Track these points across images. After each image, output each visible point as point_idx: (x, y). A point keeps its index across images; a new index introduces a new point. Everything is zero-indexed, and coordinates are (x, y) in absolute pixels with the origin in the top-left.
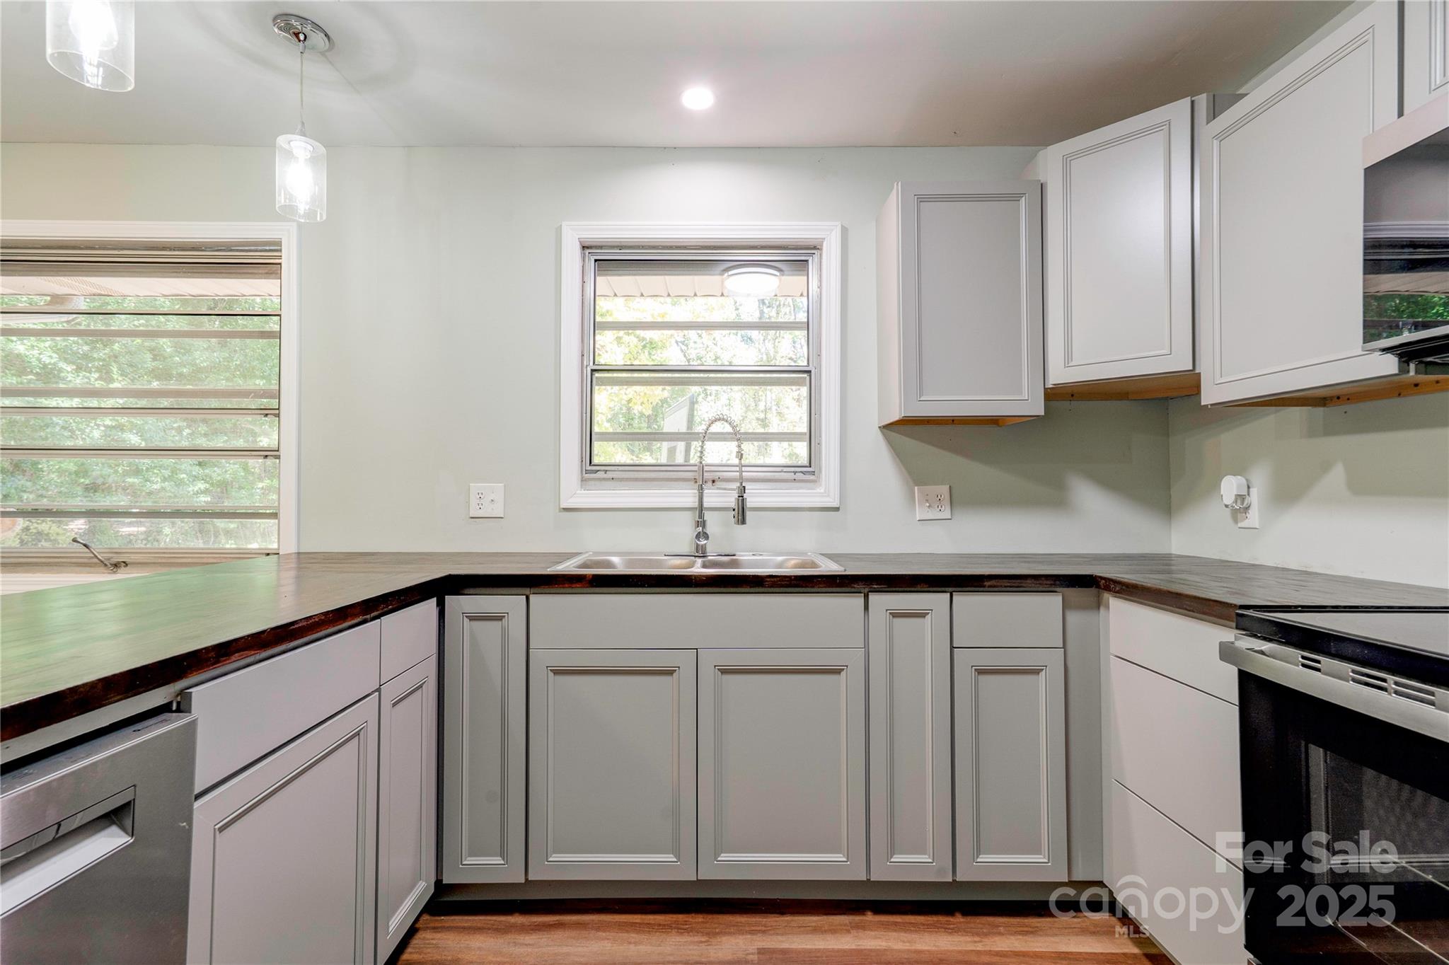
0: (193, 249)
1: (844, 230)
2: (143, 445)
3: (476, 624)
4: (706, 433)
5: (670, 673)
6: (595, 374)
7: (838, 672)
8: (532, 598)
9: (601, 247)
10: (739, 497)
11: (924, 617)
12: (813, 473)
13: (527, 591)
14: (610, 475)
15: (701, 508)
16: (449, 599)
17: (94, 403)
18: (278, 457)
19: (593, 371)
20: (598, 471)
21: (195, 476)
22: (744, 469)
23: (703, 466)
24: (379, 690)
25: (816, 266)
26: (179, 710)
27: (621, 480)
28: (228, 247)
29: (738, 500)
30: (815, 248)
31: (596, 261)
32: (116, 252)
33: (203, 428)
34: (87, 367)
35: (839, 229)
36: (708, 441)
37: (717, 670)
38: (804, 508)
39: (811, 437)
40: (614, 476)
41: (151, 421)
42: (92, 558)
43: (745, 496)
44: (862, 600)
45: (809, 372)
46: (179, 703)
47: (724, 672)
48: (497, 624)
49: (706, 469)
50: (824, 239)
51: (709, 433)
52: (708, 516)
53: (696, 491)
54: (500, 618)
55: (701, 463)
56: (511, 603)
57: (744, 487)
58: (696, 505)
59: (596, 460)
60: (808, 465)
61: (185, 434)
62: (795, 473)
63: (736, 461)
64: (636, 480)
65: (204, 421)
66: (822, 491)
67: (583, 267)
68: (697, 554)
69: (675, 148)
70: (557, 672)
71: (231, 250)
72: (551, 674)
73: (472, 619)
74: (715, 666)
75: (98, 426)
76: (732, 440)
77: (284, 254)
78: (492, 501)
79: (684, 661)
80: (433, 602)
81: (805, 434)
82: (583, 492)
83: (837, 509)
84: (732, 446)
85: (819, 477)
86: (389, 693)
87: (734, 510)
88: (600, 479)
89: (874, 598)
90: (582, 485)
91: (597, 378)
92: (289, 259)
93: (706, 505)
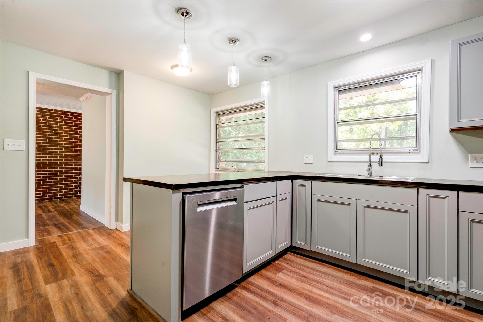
0: (250, 106)
1: (433, 61)
2: (246, 148)
3: (299, 187)
4: (371, 138)
5: (349, 205)
6: (338, 123)
7: (407, 212)
8: (312, 182)
9: (340, 87)
10: (380, 158)
11: (445, 199)
12: (417, 150)
13: (311, 180)
14: (342, 152)
15: (370, 162)
16: (294, 181)
17: (237, 139)
18: (264, 149)
19: (337, 123)
20: (339, 151)
21: (256, 156)
22: (382, 149)
23: (371, 149)
24: (276, 196)
25: (420, 77)
26: (242, 188)
27: (346, 153)
28: (256, 104)
29: (380, 159)
30: (420, 70)
31: (339, 91)
32: (238, 109)
33: (257, 143)
34: (236, 130)
35: (430, 62)
36: (372, 141)
37: (363, 206)
38: (412, 162)
39: (417, 138)
40: (344, 152)
41: (248, 142)
42: (235, 170)
43: (382, 157)
44: (417, 190)
45: (417, 115)
46: (242, 187)
47: (365, 207)
48: (304, 187)
49: (372, 149)
50: (423, 66)
51: (373, 138)
52: (372, 164)
53: (369, 157)
54: (305, 186)
55: (370, 148)
56: (307, 183)
57: (382, 155)
58: (368, 161)
59: (338, 148)
60: (416, 147)
61: (254, 145)
62: (410, 150)
63: (379, 147)
64: (351, 153)
65: (257, 142)
66: (420, 156)
67: (335, 93)
68: (369, 176)
69: (364, 51)
70: (318, 201)
71: (256, 105)
72: (317, 201)
73: (299, 186)
74: (362, 205)
75: (238, 144)
76: (378, 140)
77: (265, 104)
78: (310, 159)
79: (353, 202)
80: (290, 181)
81: (415, 136)
82: (335, 157)
83: (428, 163)
84: (378, 143)
85: (420, 151)
86: (279, 197)
87: (378, 162)
88: (339, 153)
89: (421, 190)
90: (334, 155)
91: (339, 124)
92: (266, 105)
93: (372, 161)
